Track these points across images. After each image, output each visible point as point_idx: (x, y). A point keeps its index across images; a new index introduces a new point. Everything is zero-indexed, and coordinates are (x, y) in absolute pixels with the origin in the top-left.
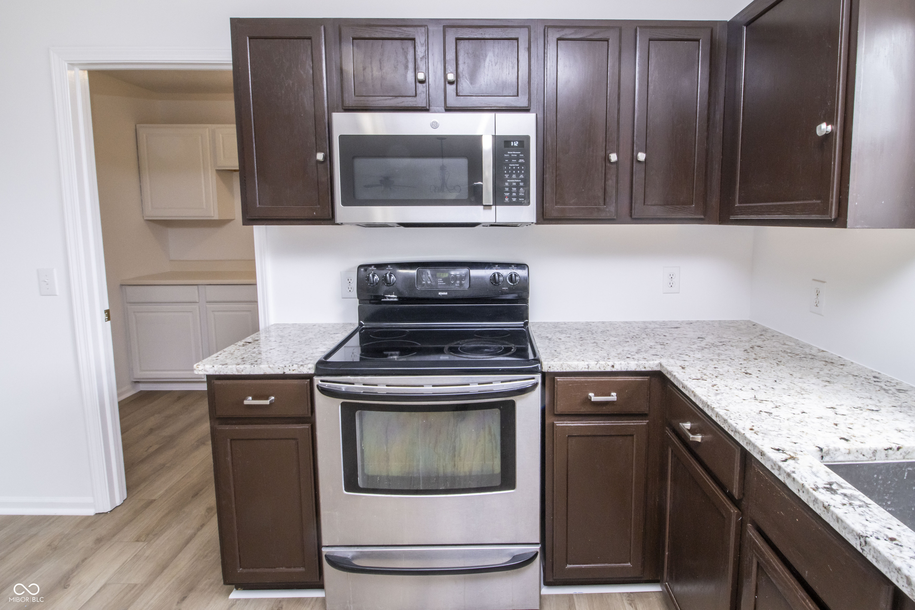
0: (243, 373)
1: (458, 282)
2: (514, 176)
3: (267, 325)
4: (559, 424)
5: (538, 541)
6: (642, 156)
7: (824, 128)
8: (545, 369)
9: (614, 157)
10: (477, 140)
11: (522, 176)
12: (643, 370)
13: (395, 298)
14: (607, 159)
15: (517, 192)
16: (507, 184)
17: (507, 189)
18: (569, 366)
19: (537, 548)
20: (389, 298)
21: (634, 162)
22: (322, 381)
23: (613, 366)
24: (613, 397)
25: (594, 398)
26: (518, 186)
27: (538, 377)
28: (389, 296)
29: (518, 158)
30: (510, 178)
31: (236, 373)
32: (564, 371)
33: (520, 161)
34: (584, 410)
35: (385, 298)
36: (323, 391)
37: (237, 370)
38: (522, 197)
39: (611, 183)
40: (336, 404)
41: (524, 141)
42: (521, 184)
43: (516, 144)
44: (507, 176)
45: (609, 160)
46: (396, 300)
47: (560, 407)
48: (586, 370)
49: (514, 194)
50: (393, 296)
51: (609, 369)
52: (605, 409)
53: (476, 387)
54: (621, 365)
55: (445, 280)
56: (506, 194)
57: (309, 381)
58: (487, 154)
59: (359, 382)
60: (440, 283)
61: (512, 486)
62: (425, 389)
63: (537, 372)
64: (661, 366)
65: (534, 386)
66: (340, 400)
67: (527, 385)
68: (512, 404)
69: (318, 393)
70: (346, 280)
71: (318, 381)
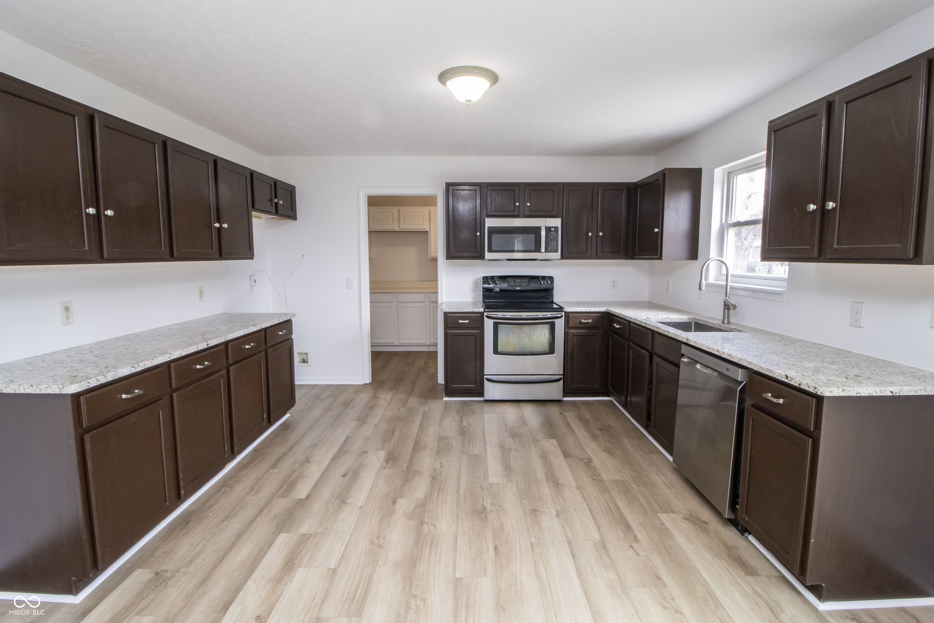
0: (459, 311)
3: (442, 302)
4: (571, 331)
5: (562, 373)
6: (601, 234)
7: (656, 230)
8: (566, 311)
9: (590, 234)
10: (539, 228)
11: (555, 241)
12: (601, 311)
13: (498, 290)
14: (587, 235)
15: (554, 247)
16: (549, 244)
17: (550, 246)
18: (574, 309)
19: (562, 376)
20: (496, 290)
21: (598, 236)
22: (487, 314)
23: (590, 310)
24: (590, 321)
25: (583, 321)
27: (563, 314)
28: (496, 289)
29: (554, 234)
30: (551, 242)
31: (457, 311)
32: (573, 311)
33: (555, 236)
34: (579, 326)
35: (494, 290)
36: (488, 317)
38: (555, 249)
39: (589, 244)
40: (492, 322)
41: (556, 228)
42: (555, 244)
43: (553, 229)
44: (550, 241)
45: (588, 235)
46: (499, 291)
47: (571, 325)
48: (581, 311)
49: (552, 246)
50: (498, 289)
51: (589, 311)
52: (587, 325)
53: (542, 316)
54: (593, 309)
55: (519, 282)
56: (550, 248)
57: (482, 314)
58: (543, 233)
59: (500, 315)
60: (517, 284)
61: (553, 353)
62: (523, 317)
63: (563, 312)
64: (607, 309)
65: (562, 316)
66: (493, 321)
67: (559, 315)
68: (554, 322)
69: (485, 318)
70: (476, 283)
71: (485, 314)
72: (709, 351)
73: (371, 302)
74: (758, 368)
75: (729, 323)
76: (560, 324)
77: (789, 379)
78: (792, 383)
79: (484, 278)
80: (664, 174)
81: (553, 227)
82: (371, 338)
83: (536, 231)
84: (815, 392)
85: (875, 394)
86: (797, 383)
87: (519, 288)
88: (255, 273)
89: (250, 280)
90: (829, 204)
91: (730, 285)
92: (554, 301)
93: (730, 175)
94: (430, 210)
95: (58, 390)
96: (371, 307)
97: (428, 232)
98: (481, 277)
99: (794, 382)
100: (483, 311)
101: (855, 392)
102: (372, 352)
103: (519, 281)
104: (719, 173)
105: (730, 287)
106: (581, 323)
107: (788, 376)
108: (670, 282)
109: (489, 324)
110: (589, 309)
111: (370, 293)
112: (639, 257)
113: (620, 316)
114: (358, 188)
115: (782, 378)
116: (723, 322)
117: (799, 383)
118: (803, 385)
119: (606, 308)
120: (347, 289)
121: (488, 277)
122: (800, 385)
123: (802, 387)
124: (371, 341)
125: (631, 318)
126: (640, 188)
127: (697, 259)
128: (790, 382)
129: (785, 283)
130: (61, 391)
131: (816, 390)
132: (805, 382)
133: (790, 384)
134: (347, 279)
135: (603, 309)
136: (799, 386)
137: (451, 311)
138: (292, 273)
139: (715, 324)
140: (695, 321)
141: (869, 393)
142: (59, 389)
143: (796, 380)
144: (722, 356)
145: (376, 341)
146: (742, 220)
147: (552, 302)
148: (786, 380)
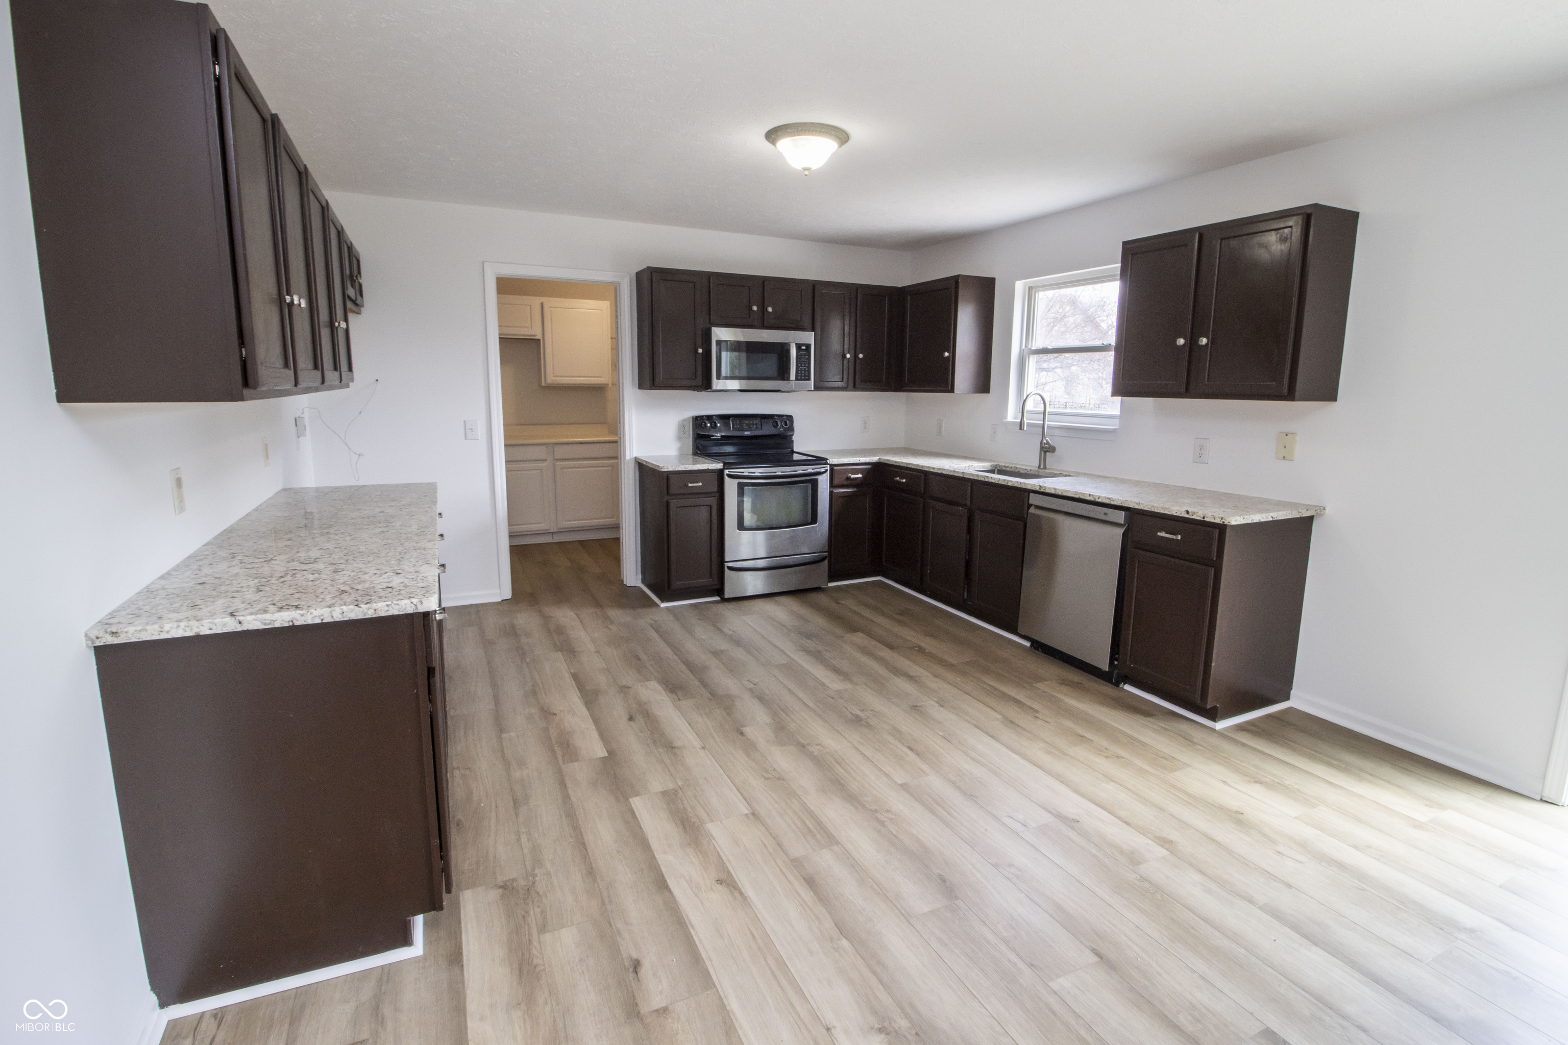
1: (755, 426)
2: (803, 365)
4: (836, 491)
5: (827, 550)
6: (861, 356)
7: (947, 354)
8: (829, 462)
9: (848, 356)
10: (788, 346)
11: (807, 365)
12: (873, 461)
13: (719, 436)
14: (844, 357)
15: (805, 374)
16: (800, 369)
18: (841, 461)
19: (827, 555)
21: (857, 359)
22: (729, 472)
24: (859, 475)
25: (851, 476)
26: (805, 371)
27: (828, 467)
28: (716, 435)
29: (805, 355)
33: (807, 357)
34: (846, 483)
35: (713, 436)
36: (730, 476)
37: (685, 468)
38: (807, 376)
39: (845, 368)
40: (735, 482)
41: (808, 346)
42: (807, 369)
43: (805, 348)
44: (800, 365)
45: (846, 357)
47: (836, 482)
48: (848, 463)
49: (803, 372)
51: (858, 462)
52: (855, 482)
53: (801, 472)
54: (863, 460)
55: (747, 425)
56: (800, 375)
57: (721, 472)
58: (793, 352)
59: (746, 472)
60: (745, 426)
61: (815, 523)
62: (777, 474)
63: (826, 464)
64: (880, 459)
65: (826, 471)
66: (737, 481)
67: (823, 470)
68: (816, 480)
69: (726, 478)
70: (682, 426)
71: (727, 472)
72: (1077, 496)
73: (507, 462)
74: (1150, 507)
75: (1045, 468)
76: (824, 482)
77: (1190, 514)
78: (1194, 517)
79: (693, 418)
80: (957, 283)
81: (803, 345)
82: (510, 525)
83: (782, 350)
84: (1222, 523)
85: (1262, 520)
86: (1200, 516)
87: (749, 433)
88: (303, 411)
89: (296, 426)
90: (1202, 340)
91: (1047, 424)
92: (795, 450)
93: (1031, 292)
94: (542, 305)
95: (411, 607)
96: (507, 471)
97: (540, 340)
98: (689, 418)
99: (1197, 516)
100: (722, 468)
101: (1251, 519)
102: (511, 546)
103: (747, 422)
104: (1020, 286)
105: (1048, 427)
106: (848, 478)
107: (1190, 511)
108: (943, 421)
109: (731, 487)
110: (859, 459)
111: (506, 446)
112: (910, 388)
113: (909, 466)
114: (483, 263)
115: (1181, 514)
116: (1039, 467)
117: (1202, 516)
118: (1207, 518)
119: (878, 458)
120: (466, 439)
121: (702, 416)
122: (1204, 518)
123: (1206, 519)
124: (509, 529)
125: (934, 468)
126: (910, 296)
127: (988, 392)
128: (1192, 517)
129: (1117, 421)
130: (417, 608)
131: (1223, 520)
132: (1210, 514)
133: (1192, 519)
134: (465, 422)
135: (875, 459)
136: (1202, 519)
137: (677, 470)
138: (360, 413)
139: (1031, 470)
140: (998, 468)
141: (1259, 520)
142: (413, 605)
143: (1199, 514)
144: (1097, 500)
145: (517, 528)
146: (1050, 347)
147: (793, 452)
148: (1187, 516)
